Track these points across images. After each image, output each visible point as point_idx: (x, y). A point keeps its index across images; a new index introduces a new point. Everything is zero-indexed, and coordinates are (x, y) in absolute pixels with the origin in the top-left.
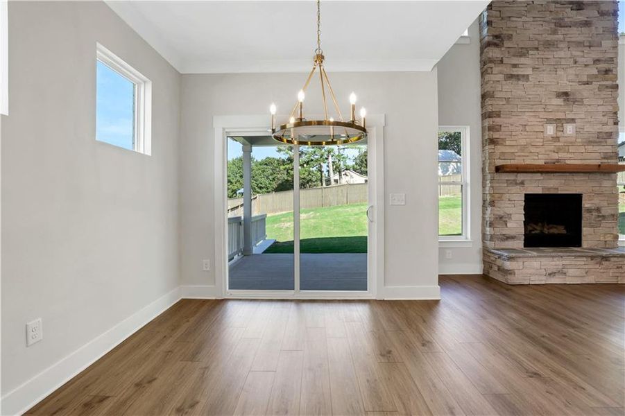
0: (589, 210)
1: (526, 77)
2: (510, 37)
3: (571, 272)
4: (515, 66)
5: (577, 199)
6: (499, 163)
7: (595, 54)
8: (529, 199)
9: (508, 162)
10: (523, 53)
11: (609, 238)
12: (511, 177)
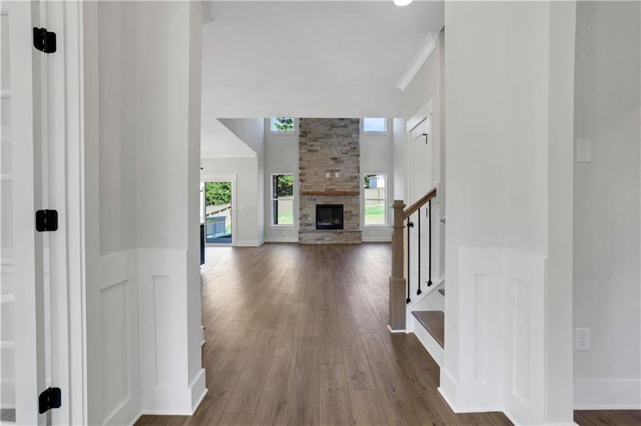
0: (346, 212)
1: (318, 151)
2: (310, 132)
3: (326, 239)
4: (312, 146)
5: (341, 207)
6: (305, 190)
7: (349, 140)
8: (319, 207)
9: (308, 191)
10: (316, 140)
11: (355, 225)
12: (310, 197)
